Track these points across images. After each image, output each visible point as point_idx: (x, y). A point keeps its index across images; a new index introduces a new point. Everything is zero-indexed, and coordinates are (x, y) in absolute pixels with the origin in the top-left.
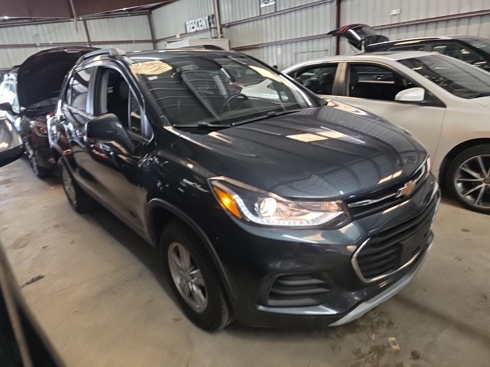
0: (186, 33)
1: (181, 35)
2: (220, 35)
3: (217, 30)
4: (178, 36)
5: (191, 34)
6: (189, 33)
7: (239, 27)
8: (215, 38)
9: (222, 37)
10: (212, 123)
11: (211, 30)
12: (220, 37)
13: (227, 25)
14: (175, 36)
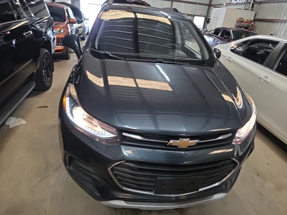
0: (230, 3)
1: (226, 4)
2: (250, 8)
3: (250, 4)
4: (225, 5)
5: (233, 4)
6: (232, 4)
7: (267, 5)
8: (246, 9)
9: (251, 10)
10: (112, 54)
11: (246, 4)
12: (250, 10)
13: (258, 2)
14: (223, 4)
